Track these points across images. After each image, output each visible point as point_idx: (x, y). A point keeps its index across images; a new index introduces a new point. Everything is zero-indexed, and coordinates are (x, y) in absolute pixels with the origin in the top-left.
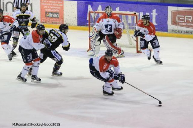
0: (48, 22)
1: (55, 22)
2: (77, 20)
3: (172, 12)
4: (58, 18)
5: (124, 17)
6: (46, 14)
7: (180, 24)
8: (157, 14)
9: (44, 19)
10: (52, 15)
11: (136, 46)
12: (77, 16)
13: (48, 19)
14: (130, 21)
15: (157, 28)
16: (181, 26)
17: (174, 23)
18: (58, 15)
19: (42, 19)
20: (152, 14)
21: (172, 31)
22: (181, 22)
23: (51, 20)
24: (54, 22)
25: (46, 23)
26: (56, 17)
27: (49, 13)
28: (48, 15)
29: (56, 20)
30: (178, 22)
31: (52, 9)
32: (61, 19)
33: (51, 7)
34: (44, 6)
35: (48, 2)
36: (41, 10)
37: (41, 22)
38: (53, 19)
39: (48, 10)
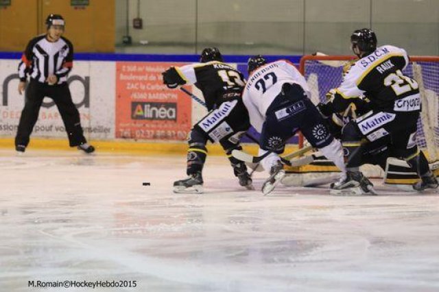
0: (138, 136)
1: (163, 132)
4: (171, 120)
6: (133, 110)
9: (128, 125)
10: (154, 112)
13: (139, 124)
18: (173, 110)
19: (121, 125)
23: (151, 129)
24: (159, 133)
25: (132, 138)
26: (167, 118)
27: (143, 104)
28: (141, 113)
29: (166, 126)
31: (153, 92)
32: (183, 123)
33: (150, 87)
34: (129, 84)
35: (140, 69)
36: (119, 96)
37: (117, 137)
38: (157, 124)
39: (142, 97)
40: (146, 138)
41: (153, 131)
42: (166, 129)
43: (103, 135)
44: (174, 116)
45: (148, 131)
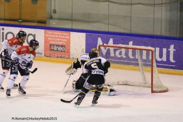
0: (52, 56)
1: (60, 55)
4: (63, 51)
5: (138, 52)
6: (50, 47)
8: (175, 50)
9: (48, 52)
10: (57, 48)
11: (150, 86)
13: (52, 52)
14: (144, 57)
15: (175, 66)
18: (64, 48)
20: (169, 50)
23: (56, 54)
24: (59, 56)
25: (50, 57)
26: (62, 51)
27: (54, 45)
28: (53, 48)
29: (61, 53)
31: (57, 41)
32: (67, 53)
33: (56, 39)
34: (49, 38)
35: (53, 33)
36: (45, 42)
37: (44, 56)
38: (58, 52)
39: (53, 43)
40: (55, 57)
41: (57, 55)
42: (62, 55)
43: (40, 55)
44: (64, 50)
45: (55, 55)
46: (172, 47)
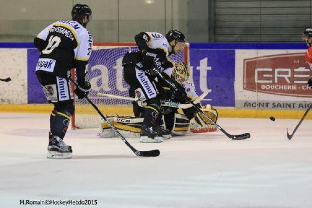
2: (26, 91)
3: (246, 61)
7: (263, 87)
8: (210, 68)
12: (26, 81)
15: (210, 100)
16: (265, 91)
17: (250, 85)
20: (198, 68)
21: (245, 103)
22: (265, 84)
30: (259, 83)
46: (204, 62)
